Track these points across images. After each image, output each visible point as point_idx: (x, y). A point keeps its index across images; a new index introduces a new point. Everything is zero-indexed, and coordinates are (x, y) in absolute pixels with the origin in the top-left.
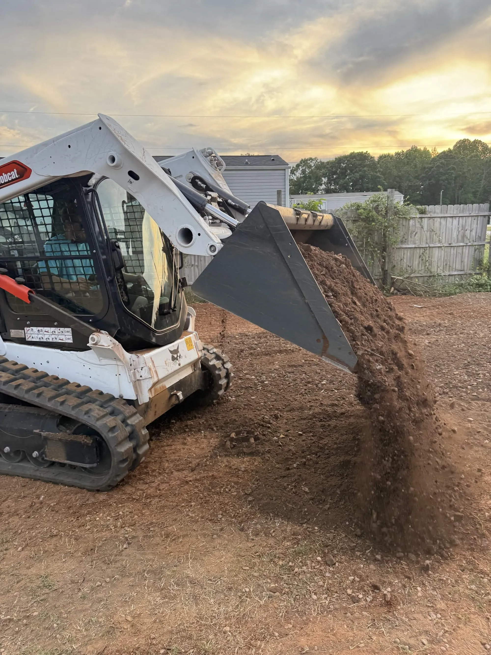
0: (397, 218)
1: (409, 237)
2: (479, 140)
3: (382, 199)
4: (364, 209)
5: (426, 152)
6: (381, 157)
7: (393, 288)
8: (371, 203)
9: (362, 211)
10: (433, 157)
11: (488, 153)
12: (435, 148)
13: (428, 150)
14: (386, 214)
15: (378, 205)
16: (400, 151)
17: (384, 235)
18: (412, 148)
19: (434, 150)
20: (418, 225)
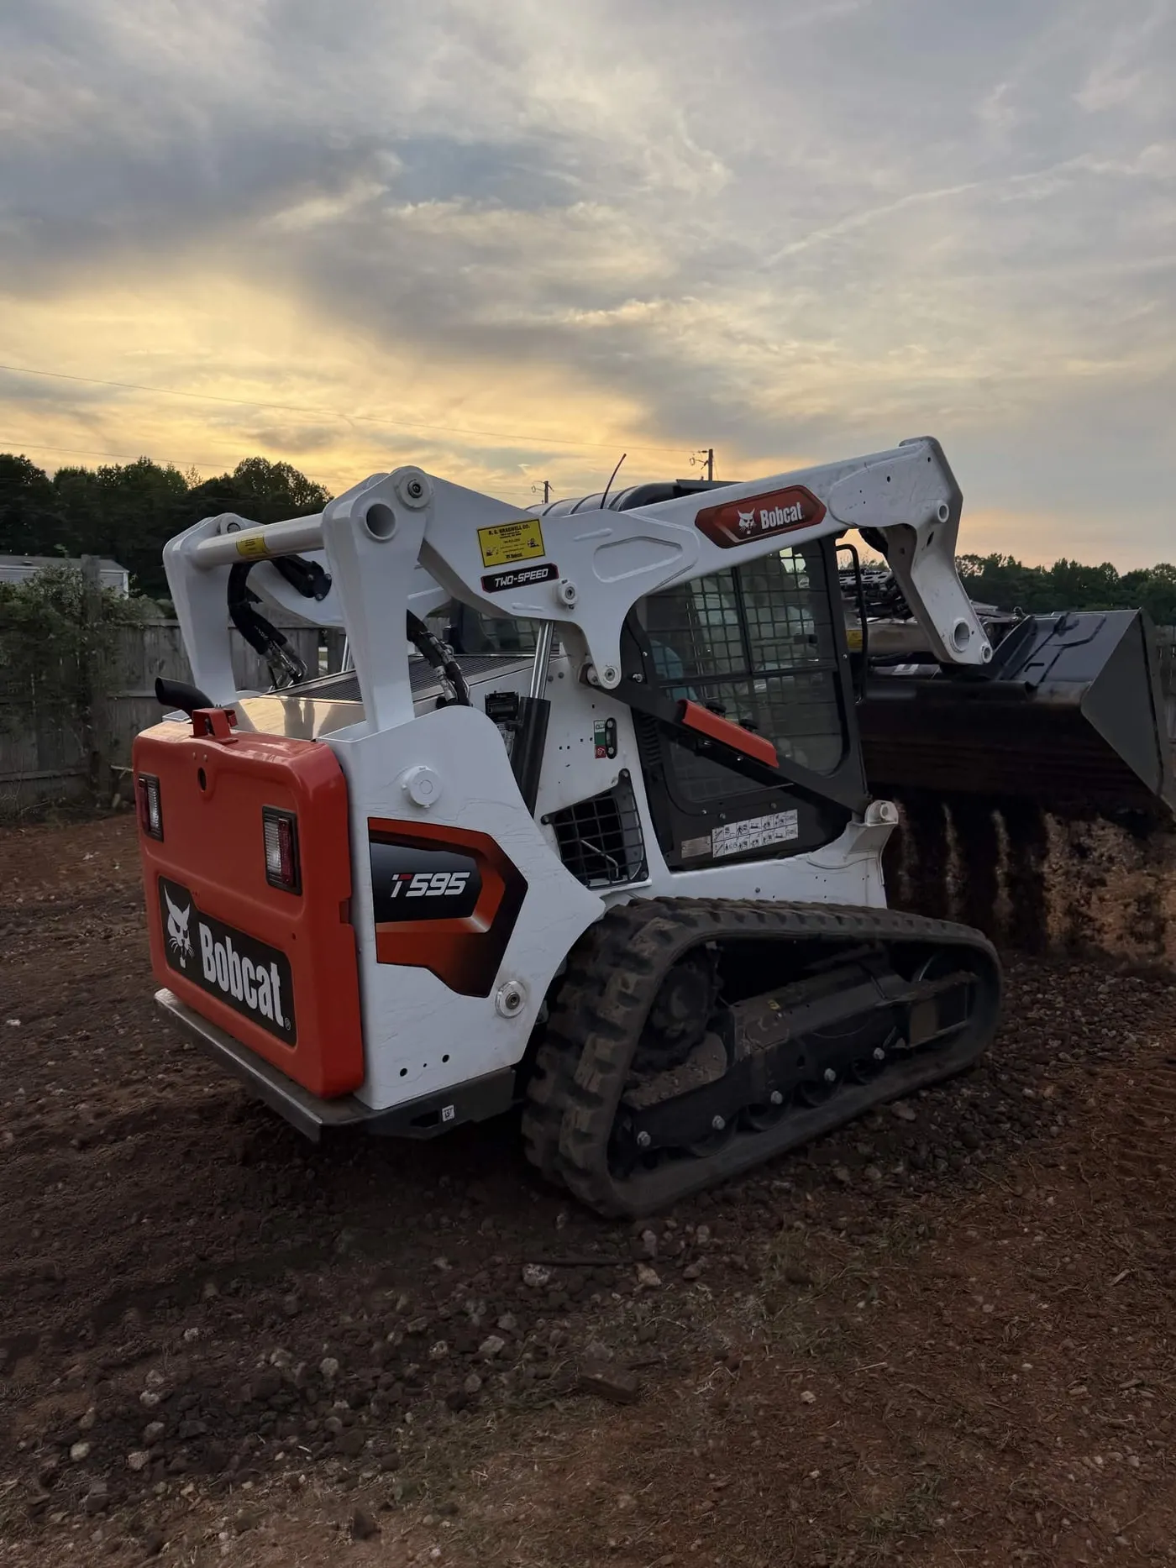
0: (112, 627)
1: (147, 670)
2: (288, 464)
3: (68, 578)
4: (23, 599)
5: (174, 477)
6: (63, 475)
7: (118, 797)
8: (41, 585)
9: (17, 603)
10: (190, 488)
11: (307, 495)
12: (193, 469)
13: (178, 472)
14: (82, 613)
15: (60, 593)
16: (110, 465)
17: (84, 667)
18: (140, 463)
19: (192, 473)
20: (165, 645)
